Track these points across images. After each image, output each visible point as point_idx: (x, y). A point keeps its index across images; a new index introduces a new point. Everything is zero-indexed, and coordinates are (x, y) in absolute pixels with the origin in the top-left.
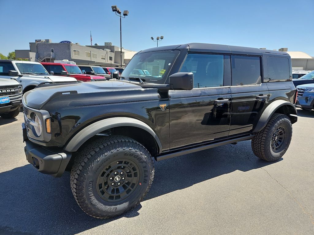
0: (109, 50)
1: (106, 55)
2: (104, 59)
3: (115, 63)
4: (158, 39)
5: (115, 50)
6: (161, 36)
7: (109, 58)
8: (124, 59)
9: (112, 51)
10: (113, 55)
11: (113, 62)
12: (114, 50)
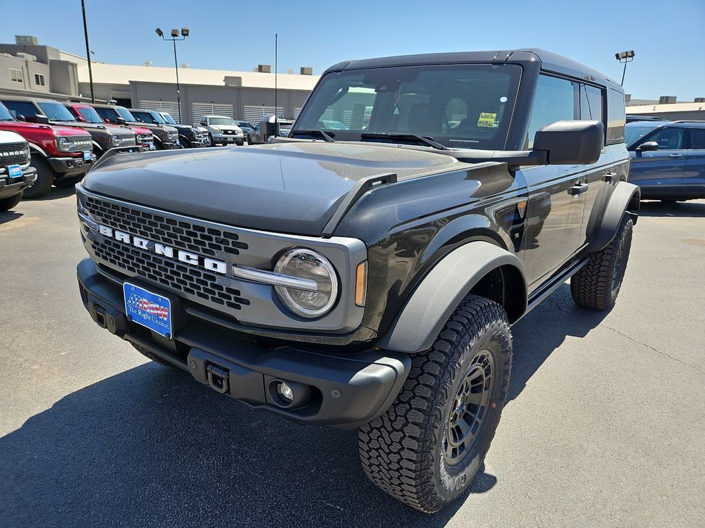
0: (31, 58)
1: (25, 69)
2: (20, 81)
3: (52, 91)
4: (174, 35)
5: (50, 57)
6: (184, 28)
7: (33, 79)
8: (80, 84)
9: (42, 59)
10: (44, 71)
11: (45, 89)
12: (46, 56)
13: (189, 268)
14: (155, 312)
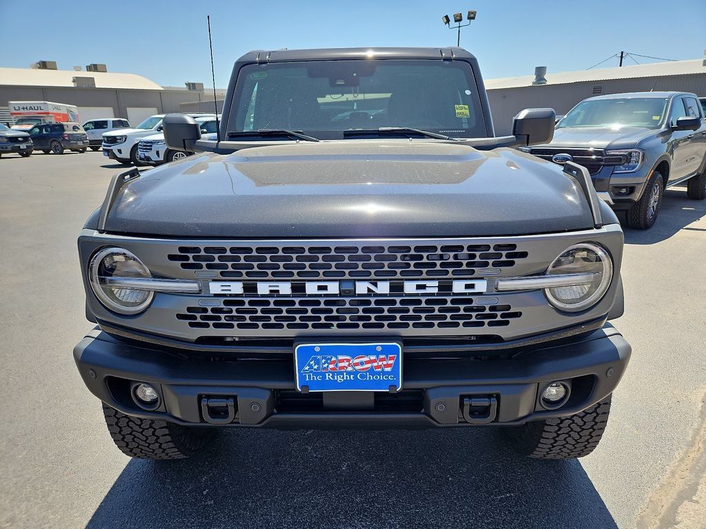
13: (424, 299)
14: (369, 365)
